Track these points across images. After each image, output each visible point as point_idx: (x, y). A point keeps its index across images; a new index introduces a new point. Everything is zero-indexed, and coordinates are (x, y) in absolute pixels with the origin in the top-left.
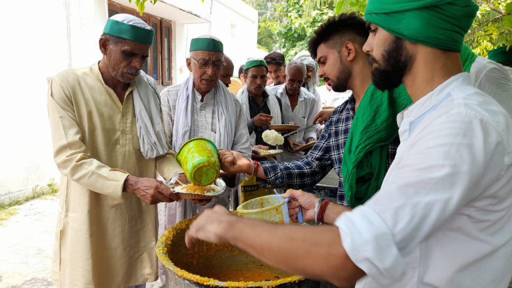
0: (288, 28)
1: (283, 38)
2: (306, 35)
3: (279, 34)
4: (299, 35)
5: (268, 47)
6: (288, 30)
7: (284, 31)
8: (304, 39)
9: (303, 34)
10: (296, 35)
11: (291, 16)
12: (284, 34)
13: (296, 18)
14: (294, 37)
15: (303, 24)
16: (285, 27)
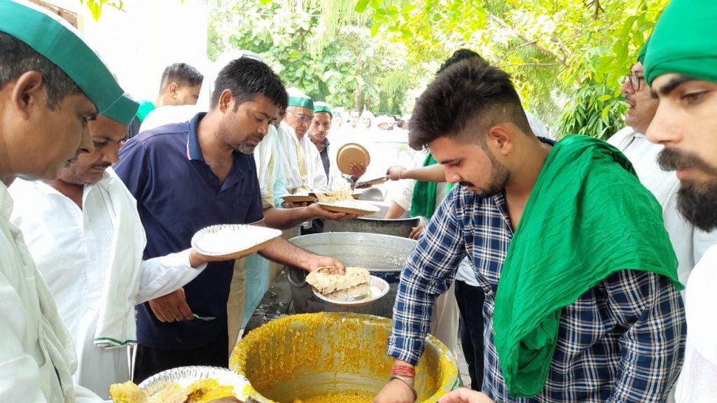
0: (245, 32)
1: (238, 45)
2: (272, 44)
3: (232, 39)
4: (262, 43)
5: (211, 55)
6: (246, 34)
7: (239, 35)
8: (268, 49)
9: (268, 43)
10: (257, 43)
11: (249, 16)
12: (239, 41)
13: (258, 19)
14: (255, 45)
15: (269, 29)
16: (240, 31)
